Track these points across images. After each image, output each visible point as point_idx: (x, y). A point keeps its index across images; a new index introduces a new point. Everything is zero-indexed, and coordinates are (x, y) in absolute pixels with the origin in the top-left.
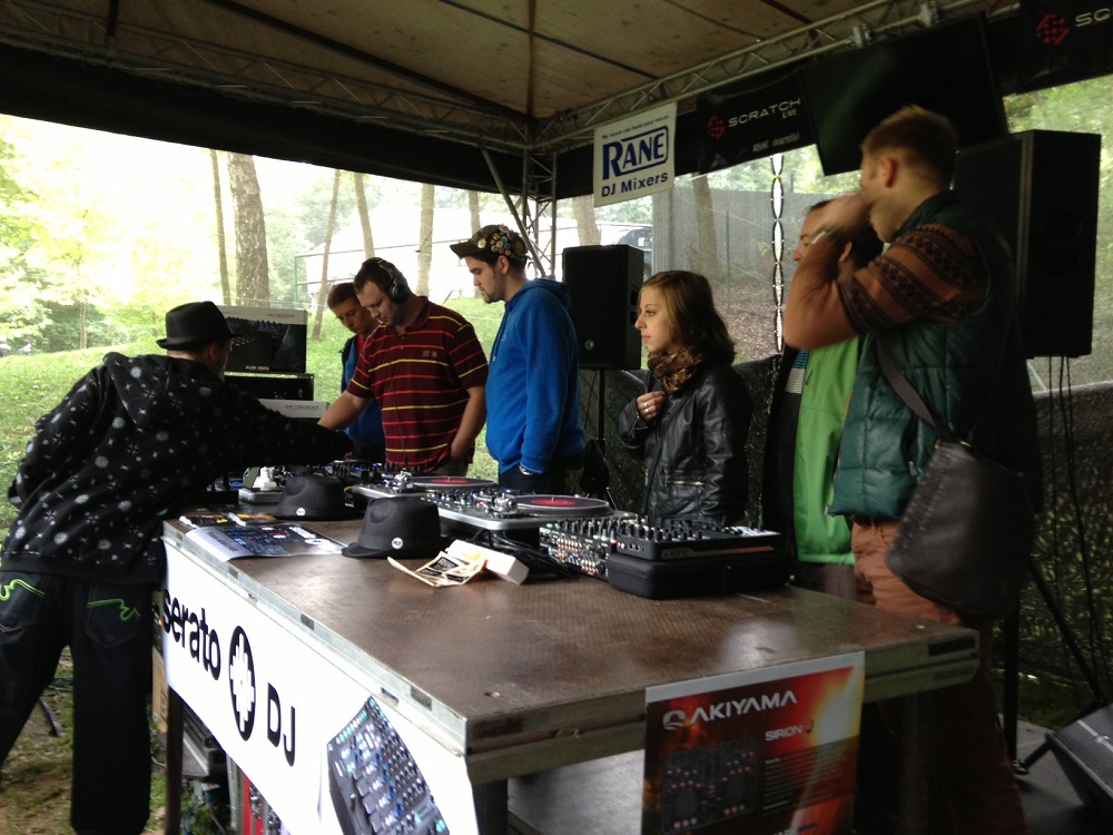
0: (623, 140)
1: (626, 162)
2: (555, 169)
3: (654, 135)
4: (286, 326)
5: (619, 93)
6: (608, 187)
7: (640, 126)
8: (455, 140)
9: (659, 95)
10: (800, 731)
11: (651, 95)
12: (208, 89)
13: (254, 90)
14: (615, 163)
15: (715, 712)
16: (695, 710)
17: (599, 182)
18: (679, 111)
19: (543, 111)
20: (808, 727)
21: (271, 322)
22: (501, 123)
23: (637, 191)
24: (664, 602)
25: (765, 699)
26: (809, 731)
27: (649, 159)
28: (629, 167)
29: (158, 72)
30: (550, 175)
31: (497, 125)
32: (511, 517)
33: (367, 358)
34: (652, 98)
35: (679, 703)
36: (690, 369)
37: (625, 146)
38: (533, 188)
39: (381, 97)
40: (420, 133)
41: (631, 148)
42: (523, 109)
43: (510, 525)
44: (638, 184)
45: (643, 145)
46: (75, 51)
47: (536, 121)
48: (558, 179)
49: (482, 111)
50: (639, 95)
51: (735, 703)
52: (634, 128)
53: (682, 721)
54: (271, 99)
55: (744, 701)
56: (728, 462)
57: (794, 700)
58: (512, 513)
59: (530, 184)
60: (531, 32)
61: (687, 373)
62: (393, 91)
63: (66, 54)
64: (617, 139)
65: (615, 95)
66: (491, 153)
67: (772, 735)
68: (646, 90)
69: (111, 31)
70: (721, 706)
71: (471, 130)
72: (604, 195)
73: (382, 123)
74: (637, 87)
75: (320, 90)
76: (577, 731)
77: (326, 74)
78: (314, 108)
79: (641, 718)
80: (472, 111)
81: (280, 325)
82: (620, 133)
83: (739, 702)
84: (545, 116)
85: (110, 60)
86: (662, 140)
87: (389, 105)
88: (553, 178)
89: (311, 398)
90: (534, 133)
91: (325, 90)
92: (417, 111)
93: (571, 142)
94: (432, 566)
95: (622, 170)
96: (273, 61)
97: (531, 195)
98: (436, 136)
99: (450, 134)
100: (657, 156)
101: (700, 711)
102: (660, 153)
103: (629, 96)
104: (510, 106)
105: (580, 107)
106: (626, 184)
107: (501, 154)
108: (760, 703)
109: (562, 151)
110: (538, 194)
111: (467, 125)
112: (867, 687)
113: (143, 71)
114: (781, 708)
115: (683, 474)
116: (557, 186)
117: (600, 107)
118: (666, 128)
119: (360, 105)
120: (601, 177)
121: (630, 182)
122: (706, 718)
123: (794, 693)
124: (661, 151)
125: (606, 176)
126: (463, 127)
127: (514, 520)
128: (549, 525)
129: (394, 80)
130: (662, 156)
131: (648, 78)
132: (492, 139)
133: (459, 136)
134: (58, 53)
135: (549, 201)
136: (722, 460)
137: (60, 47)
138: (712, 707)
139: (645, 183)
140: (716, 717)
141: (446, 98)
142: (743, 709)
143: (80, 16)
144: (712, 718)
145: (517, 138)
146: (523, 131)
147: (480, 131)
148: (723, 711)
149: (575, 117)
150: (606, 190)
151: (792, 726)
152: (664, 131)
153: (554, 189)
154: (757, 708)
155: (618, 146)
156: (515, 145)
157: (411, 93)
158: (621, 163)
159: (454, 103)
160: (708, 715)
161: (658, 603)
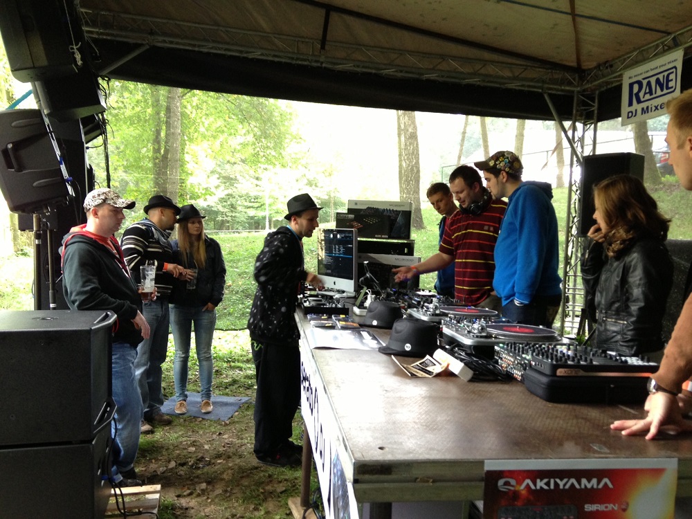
0: (644, 79)
1: (645, 93)
2: (596, 101)
3: (666, 74)
4: (400, 211)
5: (643, 47)
6: (632, 112)
7: (657, 68)
8: (526, 89)
9: (671, 44)
10: (616, 508)
11: (665, 45)
12: (375, 74)
13: (401, 71)
14: (637, 95)
15: (541, 484)
16: (524, 480)
17: (625, 108)
18: (685, 55)
19: (588, 64)
20: (624, 507)
21: (391, 209)
22: (558, 75)
23: (653, 113)
24: (555, 405)
25: (584, 481)
26: (624, 510)
27: (662, 90)
28: (648, 97)
29: (348, 67)
30: (594, 106)
31: (556, 76)
32: (481, 337)
33: (450, 229)
34: (666, 48)
35: (511, 474)
36: (623, 241)
37: (645, 82)
38: (581, 116)
39: (478, 66)
40: (502, 86)
41: (649, 84)
42: (574, 64)
43: (478, 342)
44: (654, 108)
45: (658, 81)
46: (305, 60)
47: (584, 71)
48: (599, 109)
49: (544, 68)
50: (657, 46)
51: (558, 480)
52: (652, 70)
53: (513, 486)
54: (410, 75)
55: (565, 480)
56: (640, 309)
57: (610, 486)
58: (484, 334)
59: (579, 113)
60: (573, 14)
61: (621, 244)
62: (485, 62)
63: (300, 62)
64: (639, 78)
65: (639, 48)
66: (551, 96)
67: (589, 508)
68: (662, 43)
69: (323, 47)
70: (546, 480)
71: (538, 81)
72: (628, 118)
73: (478, 83)
74: (655, 41)
75: (440, 67)
76: (431, 480)
77: (443, 57)
78: (437, 78)
79: (482, 480)
80: (537, 69)
81: (396, 211)
82: (641, 74)
83: (561, 480)
84: (590, 67)
85: (322, 63)
86: (672, 77)
87: (483, 71)
88: (595, 108)
89: (412, 255)
90: (582, 79)
91: (444, 66)
92: (500, 73)
93: (607, 83)
94: (420, 364)
95: (642, 100)
96: (411, 53)
97: (579, 121)
98: (514, 87)
99: (522, 86)
100: (668, 88)
101: (528, 481)
102: (670, 86)
103: (650, 48)
104: (565, 63)
105: (613, 60)
106: (645, 109)
107: (559, 95)
108: (580, 483)
109: (603, 89)
110: (585, 119)
111: (535, 78)
112: (679, 486)
113: (340, 67)
114: (597, 489)
115: (614, 315)
116: (598, 113)
117: (629, 58)
118: (675, 67)
119: (464, 73)
120: (627, 105)
121: (648, 107)
122: (533, 487)
123: (610, 480)
124: (671, 84)
125: (630, 104)
126: (532, 80)
127: (483, 340)
128: (501, 345)
129: (487, 55)
130: (672, 87)
131: (664, 35)
132: (551, 86)
133: (529, 86)
134: (297, 62)
135: (592, 123)
136: (637, 307)
137: (297, 59)
138: (538, 481)
139: (659, 107)
140: (541, 487)
141: (522, 63)
142: (565, 485)
143: (307, 40)
144: (538, 487)
145: (570, 84)
146: (574, 79)
147: (544, 82)
148: (548, 484)
149: (611, 66)
150: (630, 114)
151: (609, 503)
152: (674, 70)
153: (595, 115)
154: (577, 486)
155: (640, 83)
156: (567, 88)
157: (498, 62)
158: (641, 94)
159: (526, 66)
160: (535, 485)
161: (550, 405)
